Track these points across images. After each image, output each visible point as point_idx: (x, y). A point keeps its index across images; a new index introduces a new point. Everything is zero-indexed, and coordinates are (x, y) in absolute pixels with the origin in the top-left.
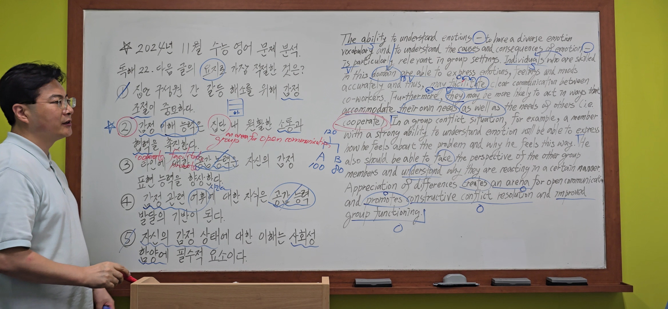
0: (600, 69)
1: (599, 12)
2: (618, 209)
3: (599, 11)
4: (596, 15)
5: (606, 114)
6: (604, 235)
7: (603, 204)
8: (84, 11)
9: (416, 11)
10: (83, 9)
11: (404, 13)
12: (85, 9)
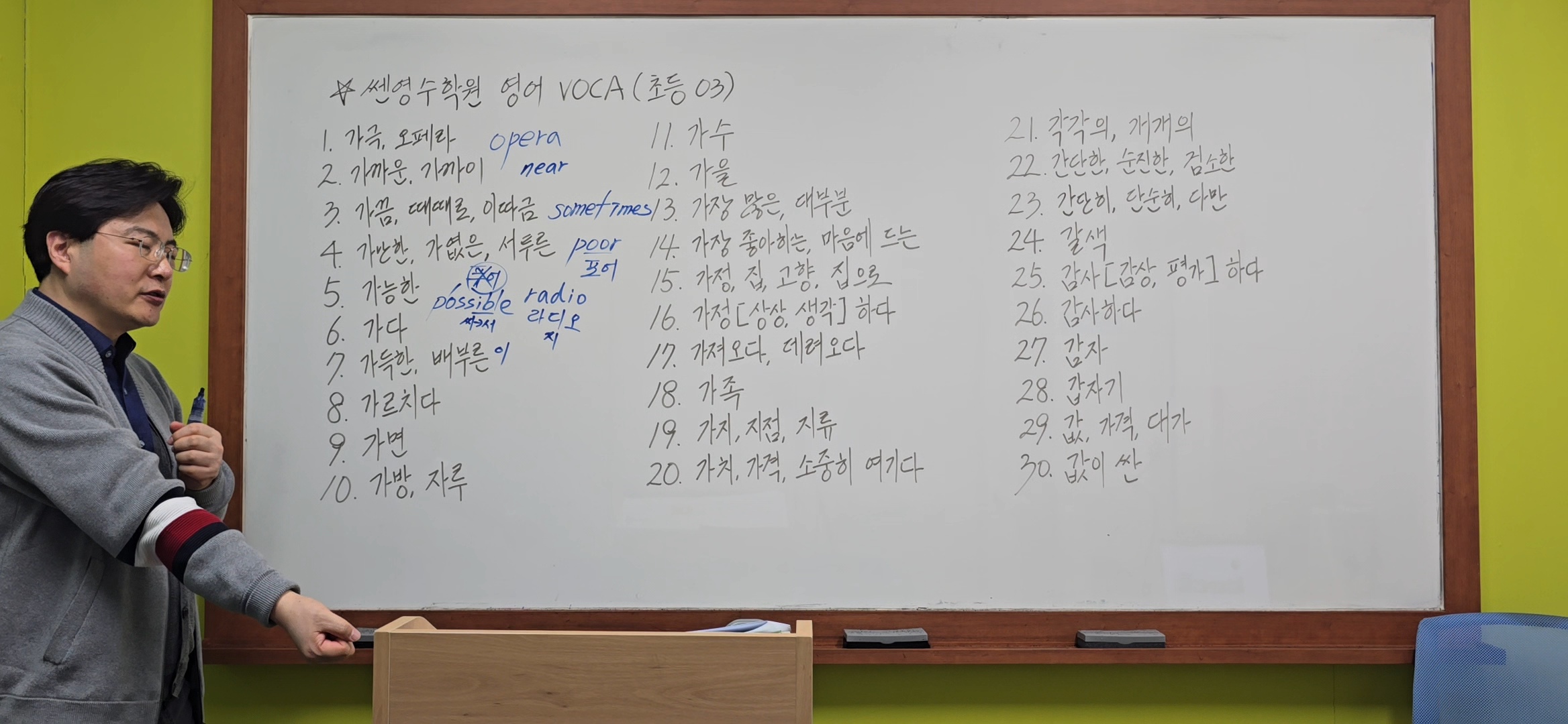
0: (1434, 150)
1: (1433, 18)
2: (1473, 474)
3: (1434, 16)
4: (1426, 26)
5: (1446, 255)
6: (1440, 533)
7: (1439, 460)
8: (249, 17)
9: (1007, 16)
10: (247, 14)
11: (979, 21)
12: (251, 14)
